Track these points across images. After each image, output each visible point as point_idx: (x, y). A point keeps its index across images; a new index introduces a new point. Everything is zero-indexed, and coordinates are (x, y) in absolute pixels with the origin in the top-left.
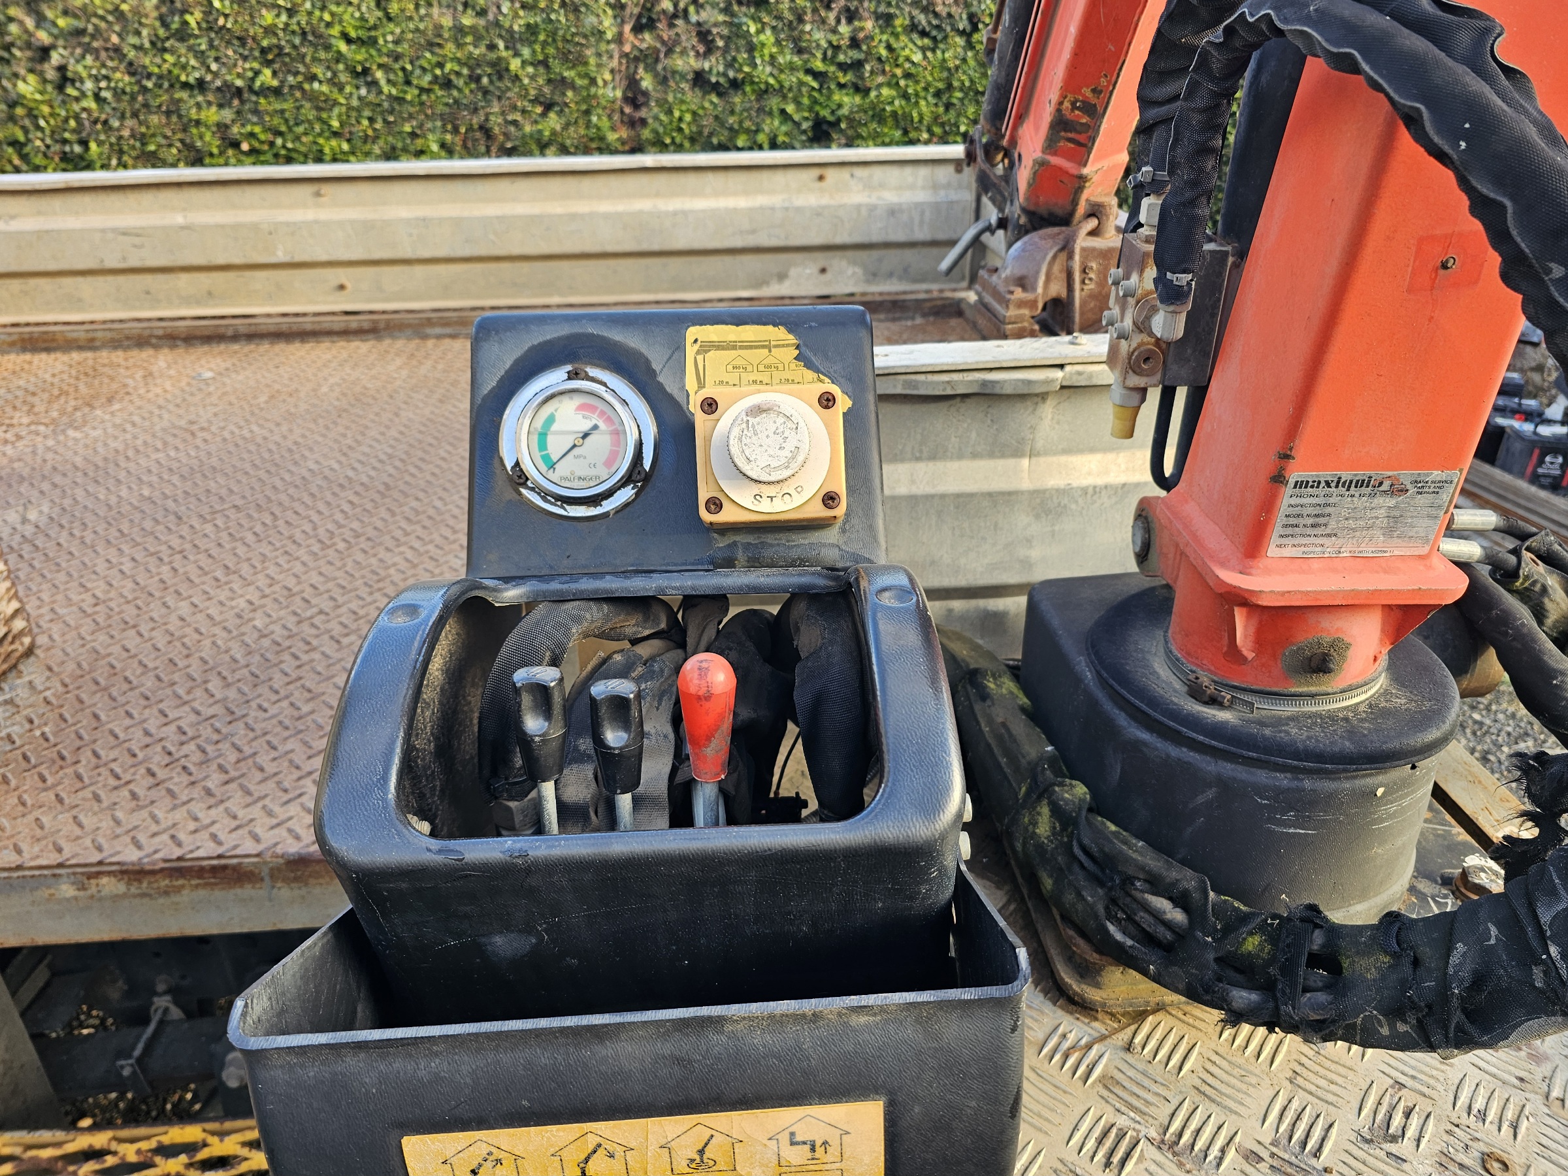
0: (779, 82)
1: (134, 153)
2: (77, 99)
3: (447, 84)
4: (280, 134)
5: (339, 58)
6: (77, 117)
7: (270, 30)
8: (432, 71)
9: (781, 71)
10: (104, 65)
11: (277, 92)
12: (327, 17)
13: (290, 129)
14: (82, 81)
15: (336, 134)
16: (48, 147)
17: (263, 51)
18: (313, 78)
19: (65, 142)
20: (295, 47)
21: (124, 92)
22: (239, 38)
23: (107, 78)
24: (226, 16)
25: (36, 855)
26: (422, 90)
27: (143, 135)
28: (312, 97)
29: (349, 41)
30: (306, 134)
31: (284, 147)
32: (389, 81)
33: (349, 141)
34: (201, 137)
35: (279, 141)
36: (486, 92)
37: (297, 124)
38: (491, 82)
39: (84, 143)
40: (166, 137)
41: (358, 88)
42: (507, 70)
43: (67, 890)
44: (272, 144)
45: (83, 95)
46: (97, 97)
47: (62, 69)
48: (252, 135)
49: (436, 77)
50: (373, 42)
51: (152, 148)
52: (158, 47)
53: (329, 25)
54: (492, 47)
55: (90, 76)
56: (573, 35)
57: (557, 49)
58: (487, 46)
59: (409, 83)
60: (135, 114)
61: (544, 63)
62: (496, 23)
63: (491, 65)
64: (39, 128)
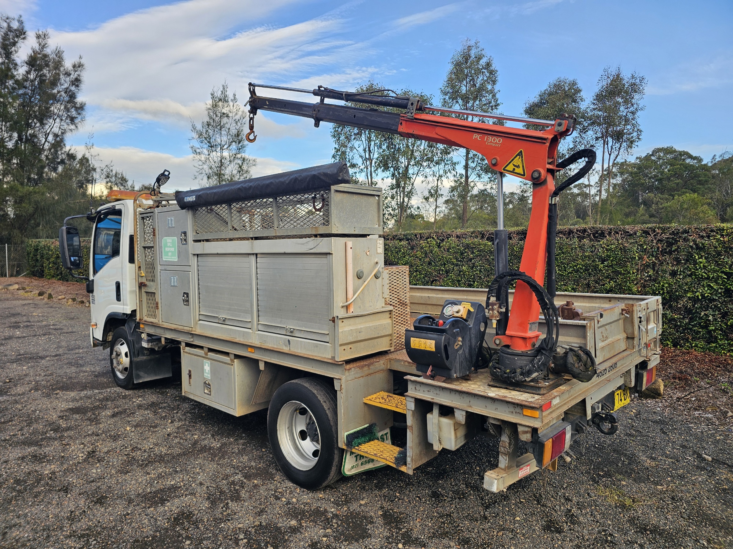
0: (708, 275)
3: (577, 271)
6: (474, 275)
8: (573, 267)
9: (709, 272)
14: (477, 267)
16: (465, 281)
19: (470, 281)
25: (401, 359)
26: (569, 273)
36: (590, 274)
38: (592, 271)
39: (474, 282)
42: (598, 268)
43: (402, 363)
46: (480, 270)
55: (479, 266)
56: (623, 258)
57: (617, 262)
58: (592, 261)
59: (565, 271)
60: (488, 276)
61: (611, 266)
62: (597, 254)
63: (593, 266)
64: (465, 277)
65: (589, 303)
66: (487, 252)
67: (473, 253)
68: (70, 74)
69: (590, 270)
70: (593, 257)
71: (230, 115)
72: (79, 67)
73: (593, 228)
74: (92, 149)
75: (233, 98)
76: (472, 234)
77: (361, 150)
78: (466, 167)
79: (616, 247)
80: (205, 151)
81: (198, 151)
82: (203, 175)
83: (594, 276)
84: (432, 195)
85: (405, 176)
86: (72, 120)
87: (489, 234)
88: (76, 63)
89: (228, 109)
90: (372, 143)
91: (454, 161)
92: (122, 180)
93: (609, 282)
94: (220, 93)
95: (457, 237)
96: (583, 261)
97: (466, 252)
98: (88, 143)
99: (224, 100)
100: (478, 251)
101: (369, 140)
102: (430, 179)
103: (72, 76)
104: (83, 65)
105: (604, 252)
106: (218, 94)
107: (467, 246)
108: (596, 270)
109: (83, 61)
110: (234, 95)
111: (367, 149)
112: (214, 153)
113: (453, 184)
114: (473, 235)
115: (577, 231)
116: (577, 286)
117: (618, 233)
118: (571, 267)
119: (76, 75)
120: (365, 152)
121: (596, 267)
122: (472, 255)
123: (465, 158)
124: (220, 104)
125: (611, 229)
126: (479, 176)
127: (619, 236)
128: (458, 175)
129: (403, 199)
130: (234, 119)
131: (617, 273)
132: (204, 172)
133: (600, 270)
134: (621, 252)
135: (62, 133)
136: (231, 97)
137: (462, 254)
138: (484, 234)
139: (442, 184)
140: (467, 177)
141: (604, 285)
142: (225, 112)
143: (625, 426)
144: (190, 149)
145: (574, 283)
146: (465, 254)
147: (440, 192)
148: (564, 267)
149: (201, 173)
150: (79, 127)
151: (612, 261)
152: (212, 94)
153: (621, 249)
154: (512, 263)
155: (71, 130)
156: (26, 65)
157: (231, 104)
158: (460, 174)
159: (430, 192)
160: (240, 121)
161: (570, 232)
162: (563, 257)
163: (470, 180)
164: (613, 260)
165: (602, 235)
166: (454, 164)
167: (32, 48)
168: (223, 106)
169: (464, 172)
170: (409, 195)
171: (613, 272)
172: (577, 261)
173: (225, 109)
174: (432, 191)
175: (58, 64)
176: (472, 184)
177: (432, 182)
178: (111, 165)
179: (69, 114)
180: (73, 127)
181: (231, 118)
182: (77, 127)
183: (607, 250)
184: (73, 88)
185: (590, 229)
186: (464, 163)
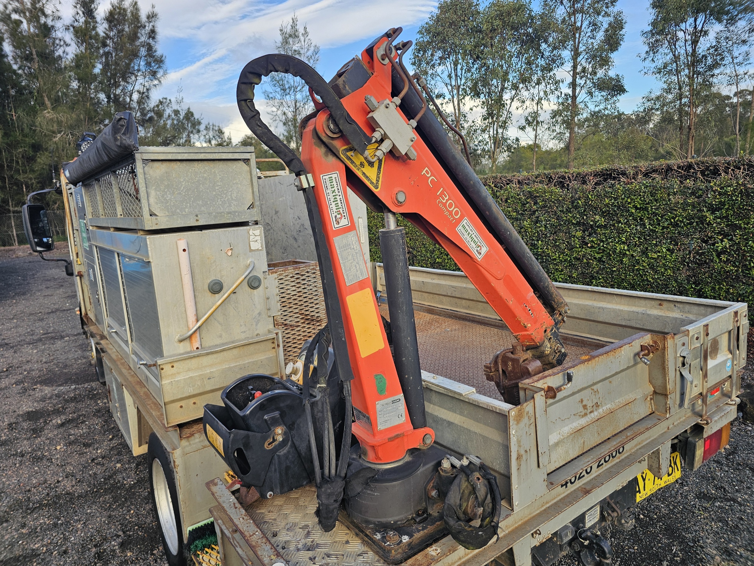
1: (552, 245)
2: (539, 227)
3: (676, 225)
4: (603, 241)
5: (631, 214)
6: (538, 232)
7: (607, 205)
8: (670, 220)
10: (550, 217)
11: (605, 227)
12: (629, 200)
13: (607, 240)
14: (542, 222)
15: (624, 243)
16: (528, 241)
17: (603, 212)
18: (620, 222)
19: (533, 240)
20: (615, 211)
21: (554, 225)
22: (595, 208)
23: (550, 220)
24: (592, 201)
26: (664, 228)
27: (556, 239)
28: (618, 229)
29: (636, 208)
30: (612, 242)
31: (603, 246)
32: (650, 224)
33: (628, 246)
34: (574, 241)
35: (602, 244)
37: (610, 238)
38: (698, 224)
40: (563, 240)
41: (636, 226)
42: (705, 220)
44: (599, 245)
45: (542, 226)
46: (545, 226)
47: (538, 217)
48: (592, 241)
49: (671, 222)
50: (646, 209)
51: (558, 244)
52: (568, 210)
53: (629, 203)
54: (700, 211)
55: (545, 220)
57: (734, 212)
58: (698, 211)
59: (659, 224)
60: (555, 233)
61: (726, 217)
62: (704, 201)
63: (699, 218)
64: (527, 236)
65: (628, 305)
66: (553, 202)
67: (536, 203)
68: (145, 26)
69: (695, 224)
70: (699, 204)
71: (302, 52)
72: (153, 17)
73: (703, 163)
74: (182, 103)
75: (304, 32)
76: (536, 178)
77: (445, 76)
78: (573, 85)
79: (734, 189)
80: (278, 96)
81: (271, 96)
82: (277, 122)
83: (700, 231)
84: (529, 123)
85: (499, 103)
86: (154, 74)
87: (559, 178)
88: (150, 13)
89: (299, 45)
90: (459, 67)
91: (558, 78)
92: (219, 132)
93: (722, 241)
94: (289, 27)
95: (519, 182)
96: (684, 210)
97: (528, 203)
98: (178, 97)
99: (294, 35)
100: (543, 201)
101: (456, 64)
102: (528, 103)
103: (147, 28)
104: (156, 15)
105: (715, 197)
106: (288, 30)
107: (530, 195)
108: (703, 224)
109: (156, 10)
110: (305, 28)
111: (453, 75)
112: (288, 97)
113: (555, 108)
114: (537, 180)
115: (679, 167)
116: (674, 245)
117: (740, 169)
118: (667, 220)
119: (151, 27)
120: (450, 79)
121: (702, 220)
122: (535, 207)
123: (571, 73)
124: (291, 40)
125: (729, 164)
126: (591, 94)
127: (740, 173)
128: (563, 95)
129: (497, 131)
130: (306, 55)
131: (735, 227)
132: (278, 118)
133: (709, 224)
134: (742, 196)
135: (148, 90)
136: (301, 31)
137: (524, 205)
138: (551, 177)
139: (542, 109)
140: (574, 97)
141: (713, 244)
142: (297, 49)
143: (703, 477)
144: (263, 95)
145: (671, 242)
146: (527, 205)
147: (540, 119)
148: (657, 219)
149: (276, 120)
150: (162, 82)
151: (727, 210)
152: (281, 30)
153: (741, 193)
154: (586, 215)
155: (155, 85)
156: (105, 22)
157: (302, 38)
158: (565, 95)
159: (527, 119)
160: (313, 58)
161: (669, 169)
162: (655, 205)
163: (578, 100)
164: (728, 208)
165: (716, 173)
166: (557, 82)
167: (111, 3)
168: (294, 42)
169: (570, 92)
170: (504, 126)
171: (727, 226)
172: (675, 210)
173: (297, 45)
174: (529, 118)
175: (136, 16)
176: (581, 106)
177: (531, 107)
178: (202, 118)
179: (151, 68)
180: (156, 82)
181: (303, 55)
182: (160, 82)
183: (720, 194)
184: (151, 41)
185: (698, 164)
186: (569, 79)
